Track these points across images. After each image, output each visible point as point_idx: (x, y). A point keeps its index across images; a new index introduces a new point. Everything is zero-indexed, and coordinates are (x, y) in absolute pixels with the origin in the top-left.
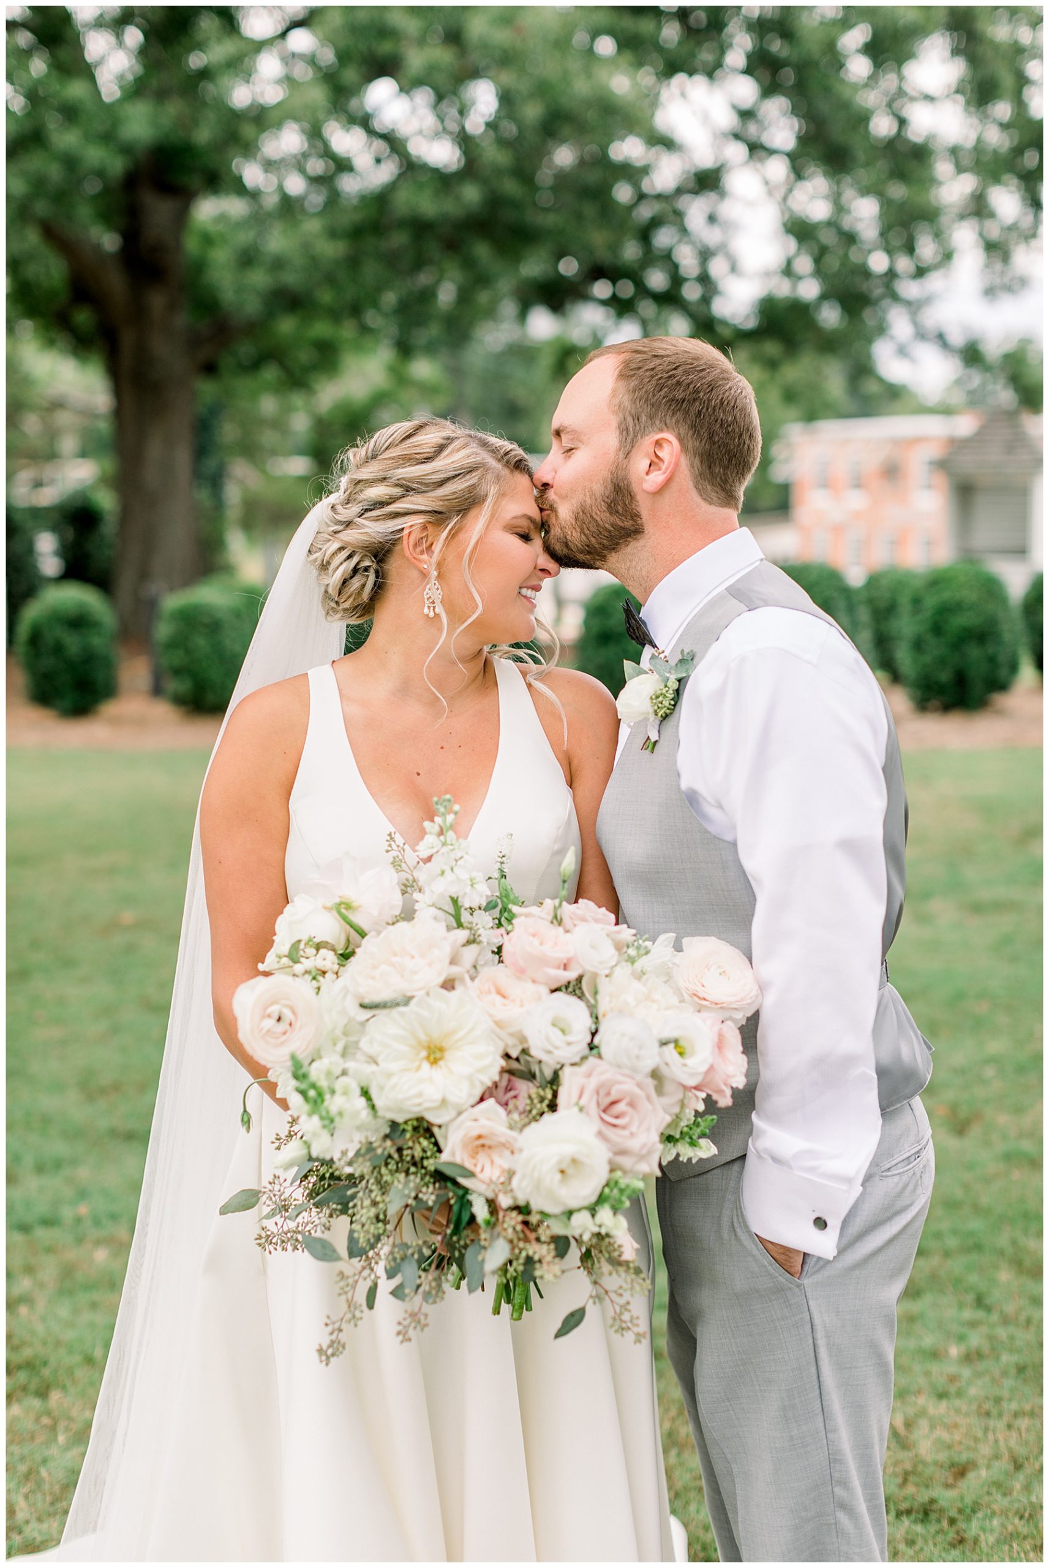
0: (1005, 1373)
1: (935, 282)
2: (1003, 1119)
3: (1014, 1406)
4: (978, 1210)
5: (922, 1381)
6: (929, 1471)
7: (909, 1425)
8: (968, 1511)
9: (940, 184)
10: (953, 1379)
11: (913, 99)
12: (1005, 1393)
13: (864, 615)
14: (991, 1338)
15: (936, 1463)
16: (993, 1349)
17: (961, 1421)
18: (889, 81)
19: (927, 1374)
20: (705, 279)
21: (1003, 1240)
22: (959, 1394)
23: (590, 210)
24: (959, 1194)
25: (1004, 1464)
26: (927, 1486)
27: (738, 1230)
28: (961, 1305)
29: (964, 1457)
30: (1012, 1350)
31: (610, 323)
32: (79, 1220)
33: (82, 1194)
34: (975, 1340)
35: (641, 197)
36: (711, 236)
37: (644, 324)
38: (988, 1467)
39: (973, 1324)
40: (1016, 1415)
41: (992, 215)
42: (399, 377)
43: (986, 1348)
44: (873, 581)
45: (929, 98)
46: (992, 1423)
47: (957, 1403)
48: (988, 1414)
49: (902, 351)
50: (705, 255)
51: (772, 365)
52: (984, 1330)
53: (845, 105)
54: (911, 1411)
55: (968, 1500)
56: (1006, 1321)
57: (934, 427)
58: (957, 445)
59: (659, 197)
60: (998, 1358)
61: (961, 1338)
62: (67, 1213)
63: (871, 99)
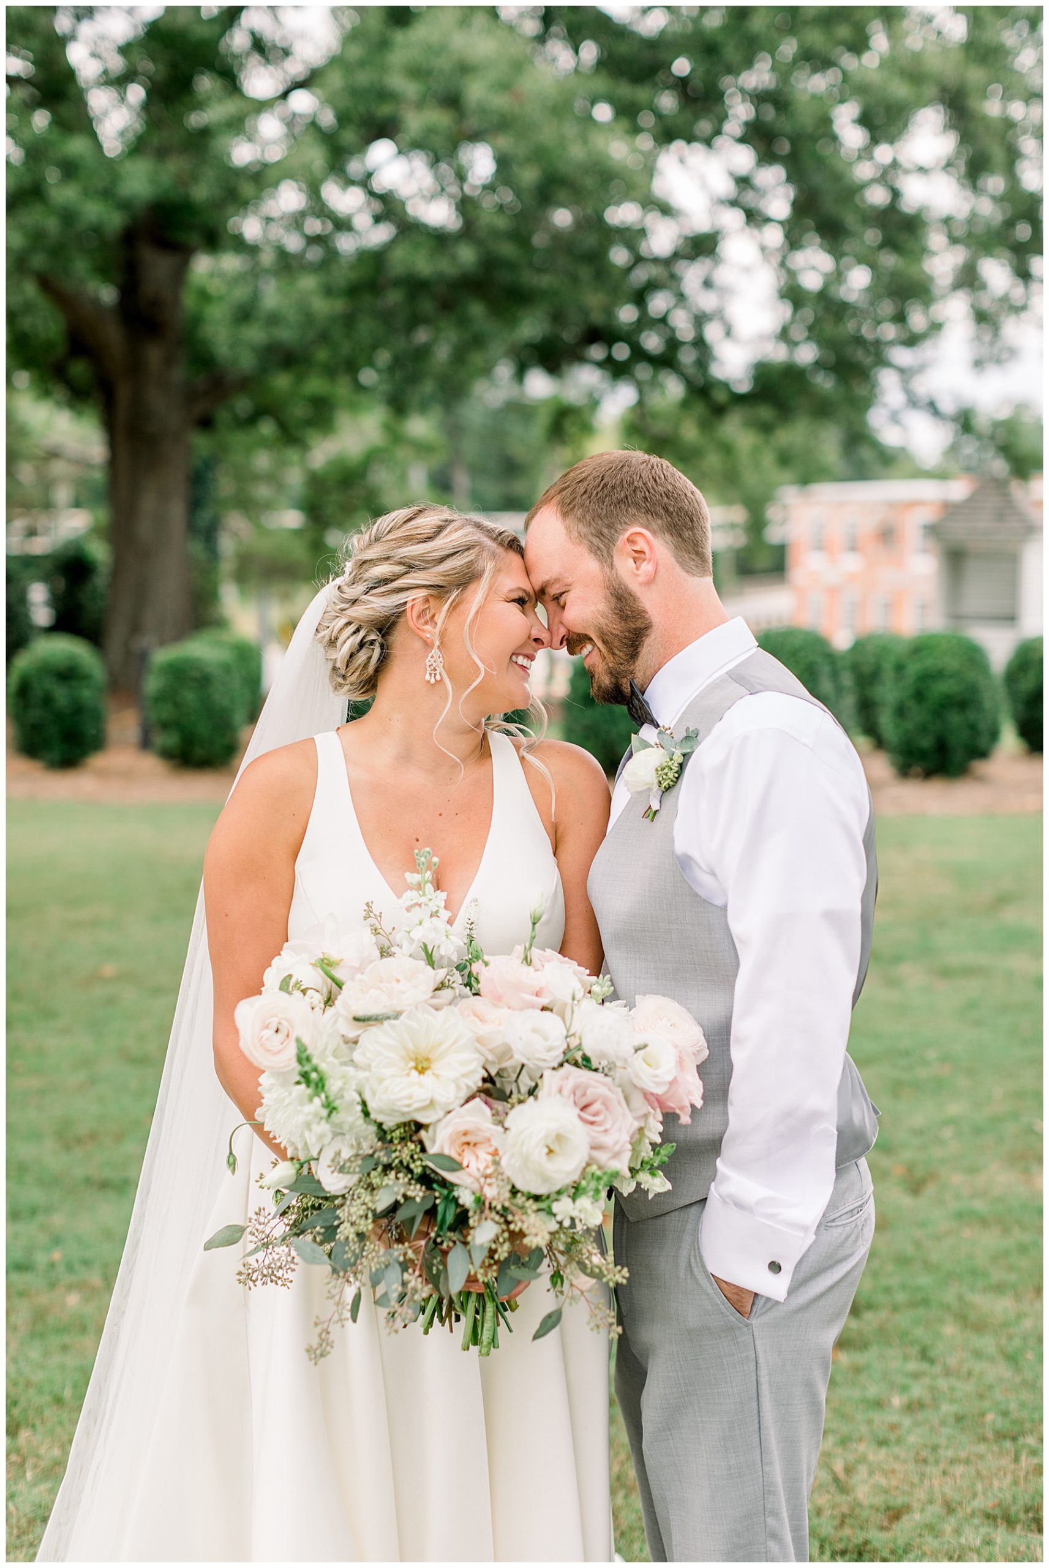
0: (943, 1423)
1: (926, 351)
2: (957, 1179)
3: (950, 1453)
4: (928, 1266)
5: (864, 1429)
6: (865, 1514)
7: (849, 1470)
8: (900, 1552)
9: (934, 254)
10: (893, 1427)
11: (907, 172)
12: (943, 1441)
13: (847, 680)
14: (932, 1389)
15: (872, 1507)
16: (934, 1399)
17: (897, 1466)
18: (884, 153)
19: (870, 1422)
20: (700, 343)
21: (949, 1296)
22: (899, 1441)
23: (585, 272)
24: (910, 1250)
25: (937, 1509)
26: (862, 1528)
27: (696, 1270)
28: (906, 1358)
29: (900, 1501)
30: (952, 1401)
31: (605, 385)
32: (52, 1265)
33: (57, 1241)
34: (917, 1391)
35: (638, 259)
36: (706, 301)
37: (640, 387)
38: (922, 1510)
39: (916, 1376)
40: (952, 1462)
41: (983, 286)
42: (395, 437)
43: (927, 1398)
44: (859, 646)
45: (922, 170)
46: (929, 1469)
47: (896, 1450)
48: (925, 1461)
49: (895, 418)
50: (700, 320)
51: (766, 429)
52: (926, 1381)
53: (837, 177)
54: (851, 1457)
55: (901, 1542)
56: (948, 1373)
57: (929, 491)
58: (950, 509)
59: (656, 260)
60: (937, 1408)
61: (904, 1389)
62: (41, 1259)
63: (864, 171)
